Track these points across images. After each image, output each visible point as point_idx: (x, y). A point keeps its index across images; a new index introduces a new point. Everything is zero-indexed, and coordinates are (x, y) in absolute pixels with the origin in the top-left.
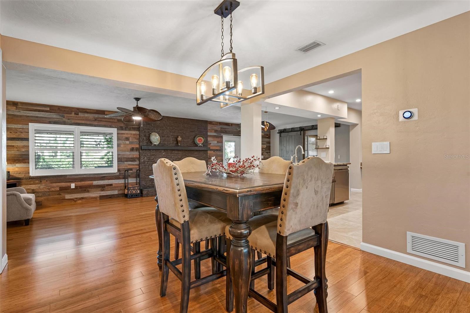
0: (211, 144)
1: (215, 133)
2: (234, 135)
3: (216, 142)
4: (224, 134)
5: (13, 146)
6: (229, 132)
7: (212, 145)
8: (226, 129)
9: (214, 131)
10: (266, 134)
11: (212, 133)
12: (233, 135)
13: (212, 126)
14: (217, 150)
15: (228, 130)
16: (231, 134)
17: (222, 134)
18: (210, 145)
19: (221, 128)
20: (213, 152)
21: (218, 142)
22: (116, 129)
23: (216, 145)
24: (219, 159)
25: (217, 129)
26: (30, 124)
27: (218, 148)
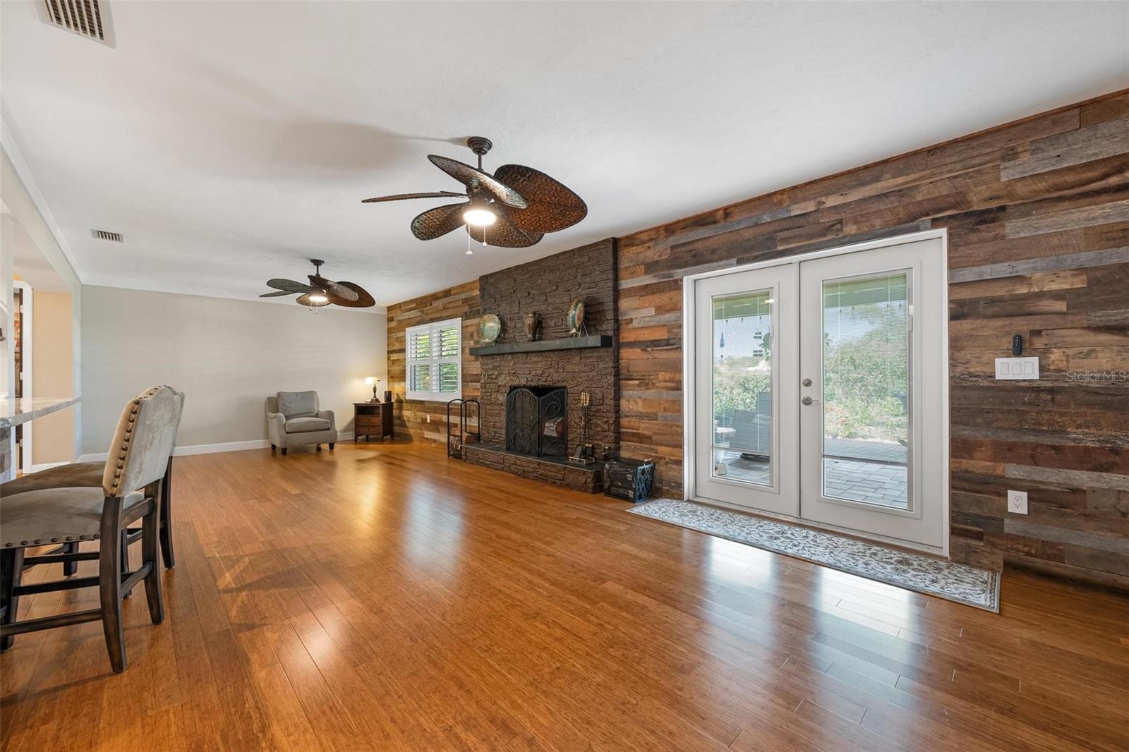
0: (631, 320)
1: (647, 277)
2: (740, 262)
3: (652, 311)
4: (683, 270)
5: (399, 360)
6: (714, 251)
7: (635, 324)
8: (699, 245)
9: (643, 267)
10: (1089, 166)
11: (635, 279)
12: (734, 261)
13: (640, 248)
14: (655, 343)
15: (707, 243)
16: (728, 258)
17: (679, 271)
18: (630, 325)
19: (673, 247)
20: (639, 350)
21: (660, 310)
22: (460, 318)
23: (652, 324)
24: (666, 381)
25: (656, 258)
26: (407, 329)
27: (662, 335)
